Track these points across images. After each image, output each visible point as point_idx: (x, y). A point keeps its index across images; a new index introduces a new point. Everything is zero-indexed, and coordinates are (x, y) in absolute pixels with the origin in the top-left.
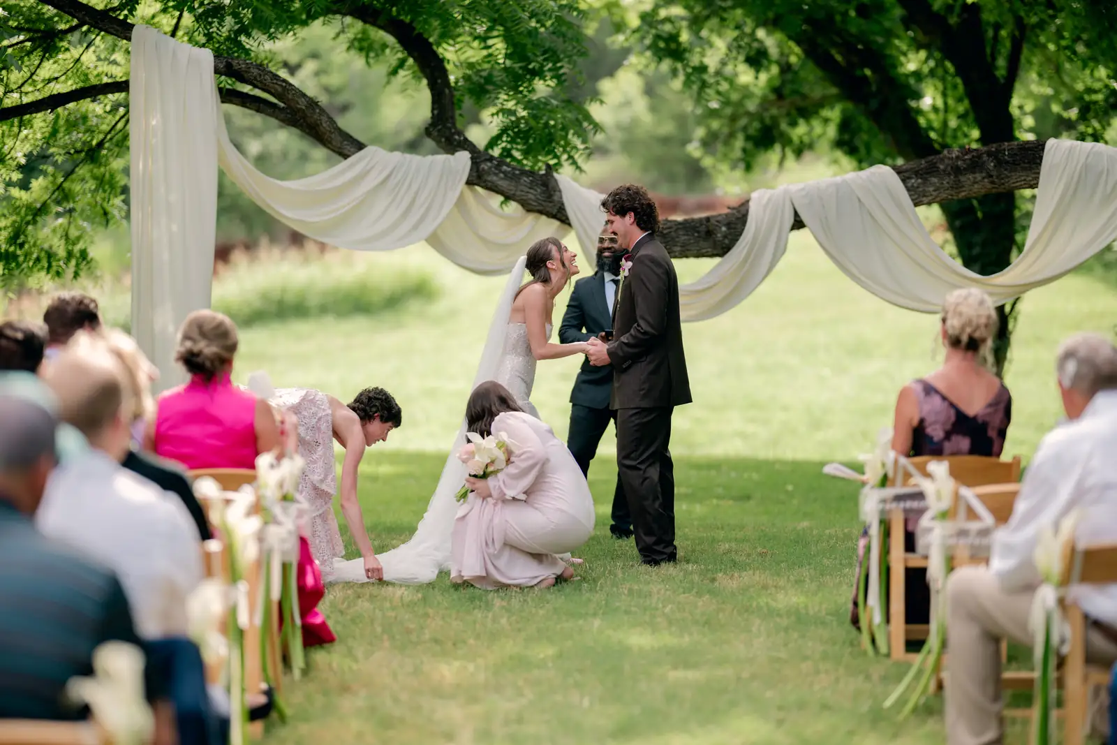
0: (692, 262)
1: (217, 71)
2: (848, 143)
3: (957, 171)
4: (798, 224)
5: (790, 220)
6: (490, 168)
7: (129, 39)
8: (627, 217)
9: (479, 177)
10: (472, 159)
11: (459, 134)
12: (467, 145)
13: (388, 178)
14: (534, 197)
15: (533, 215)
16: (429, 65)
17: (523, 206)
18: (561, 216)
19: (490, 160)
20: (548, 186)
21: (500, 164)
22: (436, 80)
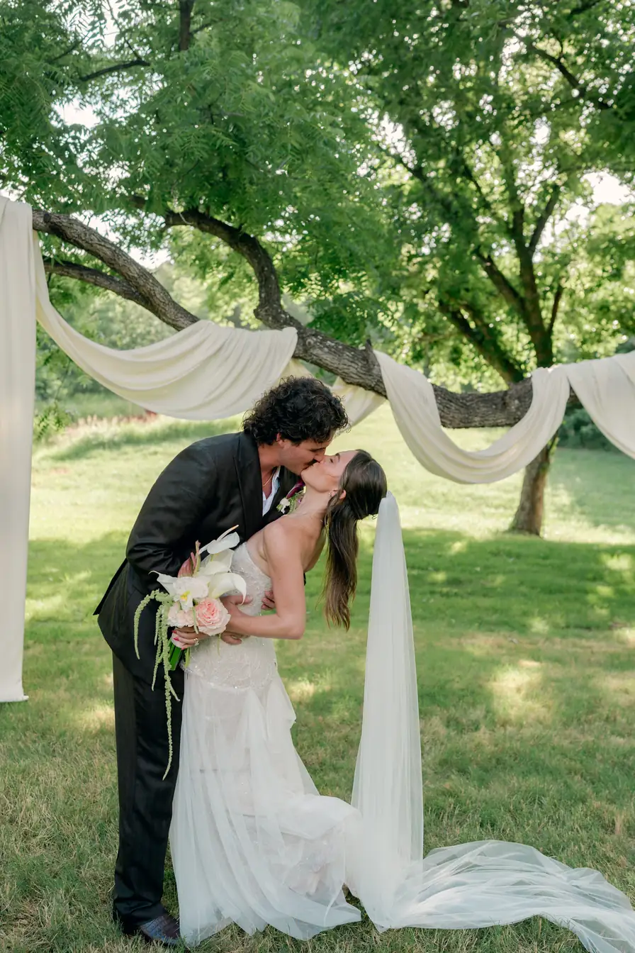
5: (566, 395)
6: (316, 342)
9: (306, 351)
10: (299, 334)
11: (285, 313)
12: (291, 321)
13: (219, 350)
14: (355, 371)
15: (351, 388)
16: (256, 257)
17: (343, 379)
18: (378, 389)
19: (315, 335)
20: (367, 361)
21: (325, 339)
22: (263, 268)
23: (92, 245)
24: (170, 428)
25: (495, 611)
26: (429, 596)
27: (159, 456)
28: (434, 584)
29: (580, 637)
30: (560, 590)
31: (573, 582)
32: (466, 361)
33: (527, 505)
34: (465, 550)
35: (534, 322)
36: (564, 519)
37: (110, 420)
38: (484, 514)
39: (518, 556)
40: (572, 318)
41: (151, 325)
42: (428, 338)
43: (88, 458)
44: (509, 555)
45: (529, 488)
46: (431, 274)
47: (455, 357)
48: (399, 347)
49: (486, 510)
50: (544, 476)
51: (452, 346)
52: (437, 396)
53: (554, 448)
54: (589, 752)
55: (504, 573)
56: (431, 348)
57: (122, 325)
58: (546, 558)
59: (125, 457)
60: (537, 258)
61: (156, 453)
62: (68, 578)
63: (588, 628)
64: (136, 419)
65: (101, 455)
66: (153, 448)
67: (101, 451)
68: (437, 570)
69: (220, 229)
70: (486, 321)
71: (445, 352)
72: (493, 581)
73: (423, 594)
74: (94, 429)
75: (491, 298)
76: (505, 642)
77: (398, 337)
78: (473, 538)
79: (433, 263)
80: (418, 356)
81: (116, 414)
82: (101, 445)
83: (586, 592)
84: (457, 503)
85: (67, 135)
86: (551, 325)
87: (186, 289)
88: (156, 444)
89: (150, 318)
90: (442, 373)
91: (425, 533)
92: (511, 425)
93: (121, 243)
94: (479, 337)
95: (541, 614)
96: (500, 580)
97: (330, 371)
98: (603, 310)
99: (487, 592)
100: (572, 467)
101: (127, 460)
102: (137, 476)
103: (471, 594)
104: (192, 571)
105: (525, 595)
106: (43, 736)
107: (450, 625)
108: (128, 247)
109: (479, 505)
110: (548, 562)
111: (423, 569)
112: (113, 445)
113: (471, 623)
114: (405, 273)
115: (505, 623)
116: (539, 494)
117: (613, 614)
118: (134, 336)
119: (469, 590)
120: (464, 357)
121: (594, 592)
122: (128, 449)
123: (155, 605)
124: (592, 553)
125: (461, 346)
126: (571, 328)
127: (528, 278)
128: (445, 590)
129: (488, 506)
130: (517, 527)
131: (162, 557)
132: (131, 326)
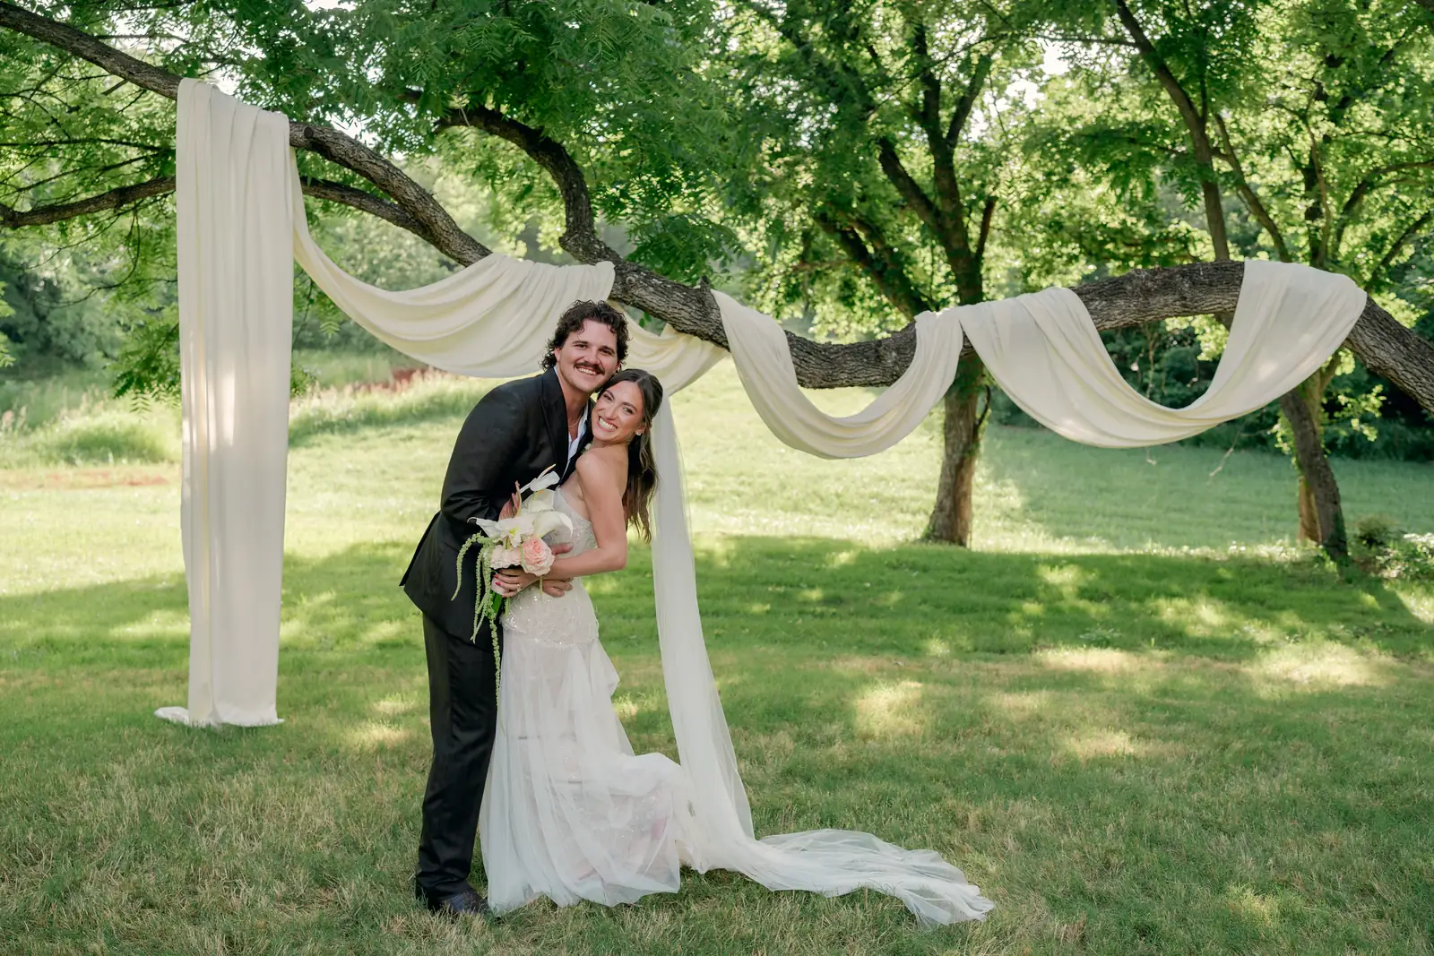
1: (294, 142)
3: (1147, 293)
5: (958, 345)
6: (638, 280)
9: (625, 291)
10: (616, 269)
11: (599, 242)
13: (517, 290)
14: (687, 316)
15: (684, 337)
16: (562, 170)
17: (674, 326)
18: (717, 338)
19: (637, 271)
20: (704, 304)
21: (649, 276)
22: (571, 185)
23: (360, 163)
24: (431, 400)
25: (883, 632)
26: (796, 616)
27: (415, 442)
28: (806, 603)
29: (986, 660)
30: (973, 609)
31: (994, 599)
32: (861, 300)
33: (948, 504)
34: (852, 563)
35: (955, 245)
36: (1012, 530)
37: (340, 390)
38: (896, 522)
39: (925, 570)
40: (1013, 236)
41: (400, 246)
42: (808, 267)
43: (307, 447)
44: (913, 567)
45: (949, 480)
46: (805, 178)
47: (847, 296)
48: (766, 280)
49: (900, 517)
50: (971, 462)
51: (841, 279)
52: (791, 347)
53: (985, 423)
54: (959, 762)
55: (902, 589)
56: (812, 282)
57: (357, 246)
58: (962, 571)
59: (364, 444)
60: (960, 155)
61: (410, 438)
62: (304, 600)
63: (1002, 652)
64: (380, 387)
65: (328, 441)
66: (406, 431)
67: (328, 436)
68: (812, 587)
69: (514, 131)
70: (890, 242)
71: (834, 287)
72: (886, 600)
73: (790, 614)
74: (315, 402)
75: (896, 211)
76: (886, 665)
77: (764, 266)
78: (867, 548)
79: (806, 164)
80: (793, 294)
81: (348, 381)
82: (328, 427)
83: (1008, 611)
84: (856, 507)
85: (324, 22)
86: (981, 248)
87: (453, 192)
88: (411, 425)
89: (399, 235)
90: (830, 318)
91: (802, 542)
92: (888, 384)
93: (379, 147)
94: (878, 267)
95: (943, 637)
96: (895, 597)
97: (657, 316)
98: (1055, 226)
99: (875, 612)
100: (1026, 454)
101: (367, 449)
102: (384, 472)
103: (857, 614)
104: (513, 513)
105: (925, 615)
106: (310, 756)
107: (821, 647)
108: (390, 150)
109: (890, 510)
110: (965, 575)
111: (791, 586)
112: (346, 426)
113: (848, 645)
114: (768, 179)
115: (893, 647)
116: (964, 489)
117: (1037, 635)
118: (375, 262)
119: (852, 609)
120: (859, 294)
121: (1020, 610)
122: (369, 432)
123: (476, 549)
124: (1028, 564)
125: (855, 279)
126: (1013, 252)
127: (945, 182)
128: (819, 609)
129: (902, 511)
130: (932, 535)
131: (479, 505)
132: (370, 247)
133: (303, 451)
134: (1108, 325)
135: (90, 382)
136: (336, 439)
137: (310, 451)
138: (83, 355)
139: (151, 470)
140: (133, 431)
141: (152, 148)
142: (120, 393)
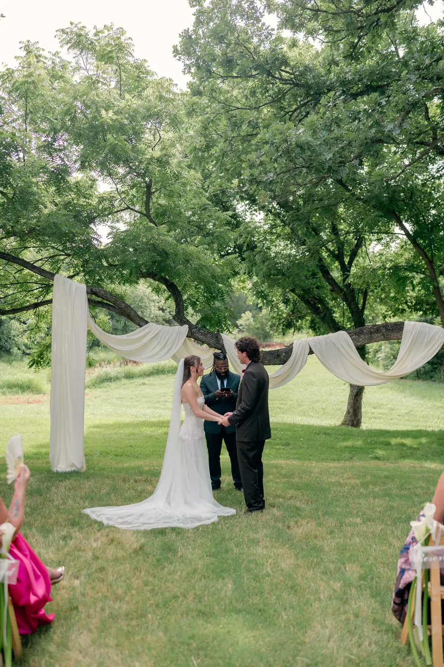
0: (272, 366)
1: (88, 293)
2: (313, 327)
3: (371, 333)
4: (311, 352)
5: (308, 351)
6: (196, 331)
7: (53, 280)
8: (244, 354)
9: (192, 334)
10: (189, 328)
11: (185, 318)
12: (188, 322)
13: (157, 334)
14: (212, 342)
19: (196, 328)
20: (218, 338)
21: (200, 330)
24: (153, 368)
33: (351, 411)
37: (115, 364)
45: (352, 401)
50: (360, 394)
60: (353, 271)
64: (131, 363)
65: (109, 385)
67: (109, 383)
70: (327, 305)
74: (104, 369)
86: (363, 307)
97: (202, 342)
101: (125, 389)
102: (131, 398)
112: (117, 379)
116: (358, 404)
130: (345, 423)
133: (99, 390)
134: (359, 344)
135: (12, 361)
136: (113, 385)
137: (101, 390)
138: (10, 349)
139: (36, 397)
140: (30, 381)
141: (44, 284)
142: (31, 367)
